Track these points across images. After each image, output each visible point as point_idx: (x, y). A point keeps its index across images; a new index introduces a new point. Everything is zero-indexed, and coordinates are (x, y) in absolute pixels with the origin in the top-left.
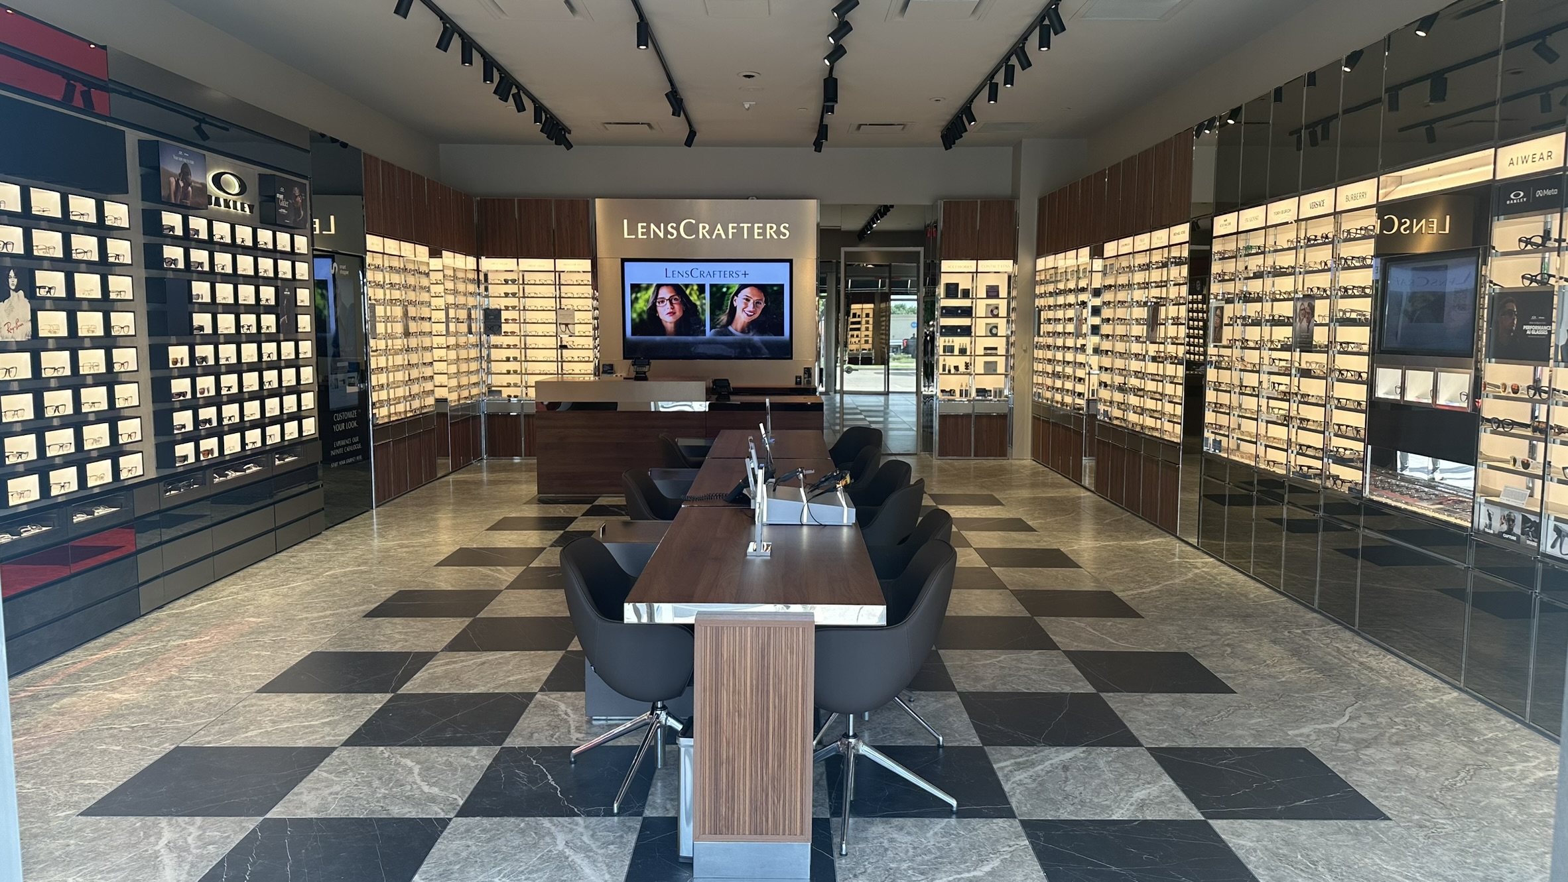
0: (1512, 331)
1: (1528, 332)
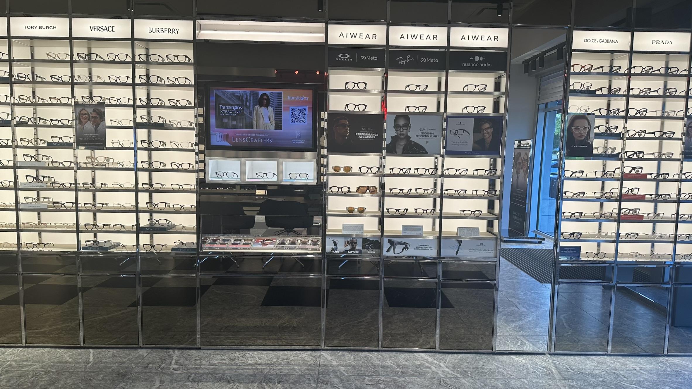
0: (346, 136)
1: (360, 137)
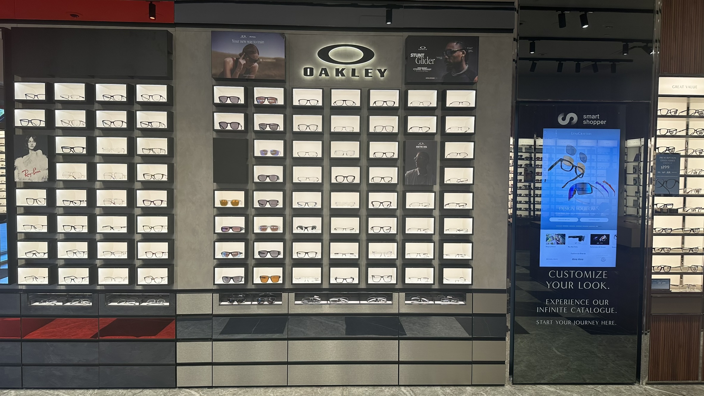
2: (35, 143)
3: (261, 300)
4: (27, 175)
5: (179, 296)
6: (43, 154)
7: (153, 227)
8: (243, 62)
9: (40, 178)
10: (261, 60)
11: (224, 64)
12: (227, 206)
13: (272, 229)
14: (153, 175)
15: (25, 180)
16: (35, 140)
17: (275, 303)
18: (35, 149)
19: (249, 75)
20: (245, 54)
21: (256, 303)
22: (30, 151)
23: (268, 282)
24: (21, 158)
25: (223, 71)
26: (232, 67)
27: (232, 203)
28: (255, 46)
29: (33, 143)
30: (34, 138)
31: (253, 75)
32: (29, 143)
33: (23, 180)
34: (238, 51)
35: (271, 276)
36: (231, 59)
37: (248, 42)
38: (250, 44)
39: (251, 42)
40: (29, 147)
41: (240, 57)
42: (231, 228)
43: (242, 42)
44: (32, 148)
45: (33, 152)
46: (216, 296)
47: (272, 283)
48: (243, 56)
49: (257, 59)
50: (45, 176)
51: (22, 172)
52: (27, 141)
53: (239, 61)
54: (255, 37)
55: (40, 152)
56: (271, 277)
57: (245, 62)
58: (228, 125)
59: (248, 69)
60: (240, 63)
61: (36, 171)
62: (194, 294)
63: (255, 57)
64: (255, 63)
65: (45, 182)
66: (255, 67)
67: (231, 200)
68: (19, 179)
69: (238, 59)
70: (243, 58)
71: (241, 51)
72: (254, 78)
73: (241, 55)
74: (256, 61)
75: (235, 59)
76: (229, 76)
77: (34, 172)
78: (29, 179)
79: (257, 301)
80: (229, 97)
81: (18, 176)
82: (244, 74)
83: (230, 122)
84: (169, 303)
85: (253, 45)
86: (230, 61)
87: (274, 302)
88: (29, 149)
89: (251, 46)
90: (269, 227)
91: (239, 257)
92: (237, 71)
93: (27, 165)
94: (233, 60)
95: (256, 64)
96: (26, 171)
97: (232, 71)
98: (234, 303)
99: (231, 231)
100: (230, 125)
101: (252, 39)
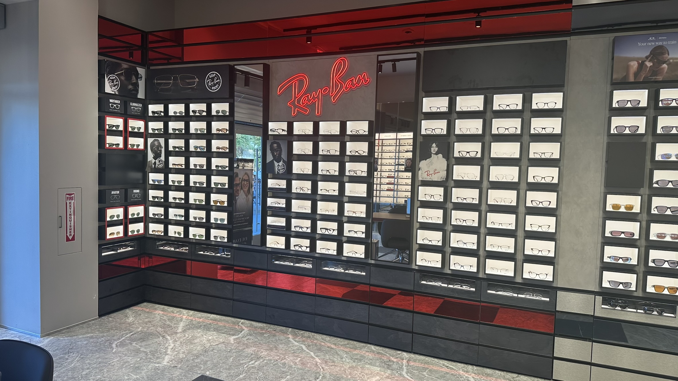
2: (437, 148)
3: (648, 309)
4: (428, 175)
5: (559, 293)
6: (443, 157)
7: (541, 226)
8: (649, 64)
9: (440, 178)
10: (671, 61)
11: (628, 68)
12: (619, 210)
13: (672, 238)
14: (544, 177)
15: (427, 179)
16: (437, 146)
17: (664, 315)
18: (437, 154)
19: (656, 77)
20: (652, 57)
21: (642, 311)
22: (432, 155)
23: (664, 293)
24: (424, 161)
25: (626, 75)
26: (636, 70)
27: (626, 208)
28: (664, 47)
29: (436, 148)
30: (436, 144)
31: (661, 77)
32: (432, 149)
33: (425, 179)
34: (643, 54)
35: (667, 286)
36: (635, 63)
37: (657, 43)
38: (660, 46)
39: (660, 43)
40: (432, 151)
41: (646, 60)
42: (623, 233)
43: (650, 44)
44: (434, 153)
45: (435, 155)
46: (599, 299)
47: (669, 294)
48: (649, 58)
49: (667, 60)
50: (443, 176)
51: (425, 172)
52: (431, 147)
53: (645, 64)
54: (666, 38)
55: (440, 155)
56: (667, 288)
57: (652, 64)
58: (626, 129)
59: (655, 72)
60: (646, 65)
61: (436, 172)
62: (575, 293)
63: (665, 58)
64: (664, 64)
65: (443, 181)
66: (663, 69)
67: (625, 204)
68: (422, 178)
69: (643, 62)
70: (650, 60)
71: (648, 54)
72: (661, 80)
73: (647, 58)
74: (664, 62)
75: (640, 62)
76: (632, 79)
77: (435, 173)
78: (430, 179)
79: (644, 310)
80: (630, 101)
81: (422, 175)
82: (650, 76)
83: (629, 126)
84: (549, 299)
85: (663, 46)
86: (634, 65)
87: (663, 313)
88: (432, 153)
89: (661, 47)
90: (668, 234)
91: (629, 262)
92: (642, 74)
93: (429, 167)
94: (638, 63)
95: (665, 66)
96: (428, 171)
97: (636, 74)
98: (616, 308)
99: (623, 236)
100: (629, 129)
101: (662, 40)
